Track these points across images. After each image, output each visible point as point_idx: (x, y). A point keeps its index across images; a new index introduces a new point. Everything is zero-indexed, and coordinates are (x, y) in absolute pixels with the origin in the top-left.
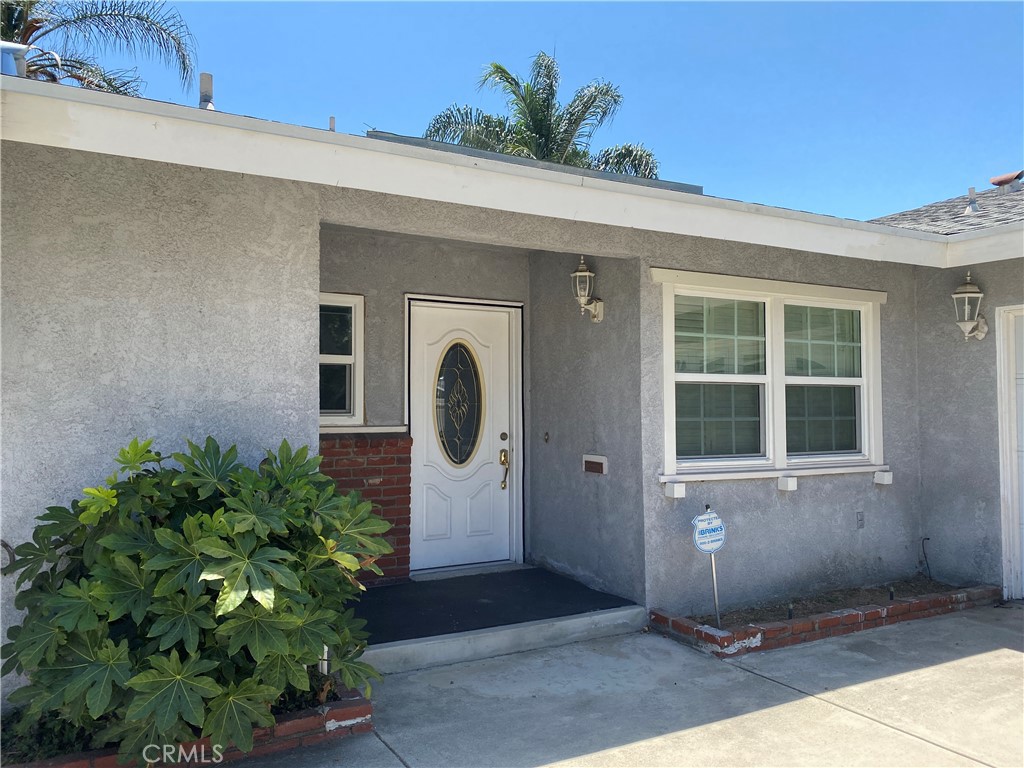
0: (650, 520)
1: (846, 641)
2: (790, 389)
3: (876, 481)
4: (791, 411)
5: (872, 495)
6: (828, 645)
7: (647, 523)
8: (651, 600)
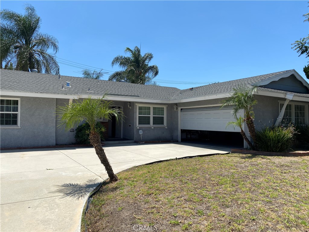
0: (135, 131)
2: (153, 117)
4: (153, 119)
5: (164, 130)
7: (134, 131)
8: (135, 140)
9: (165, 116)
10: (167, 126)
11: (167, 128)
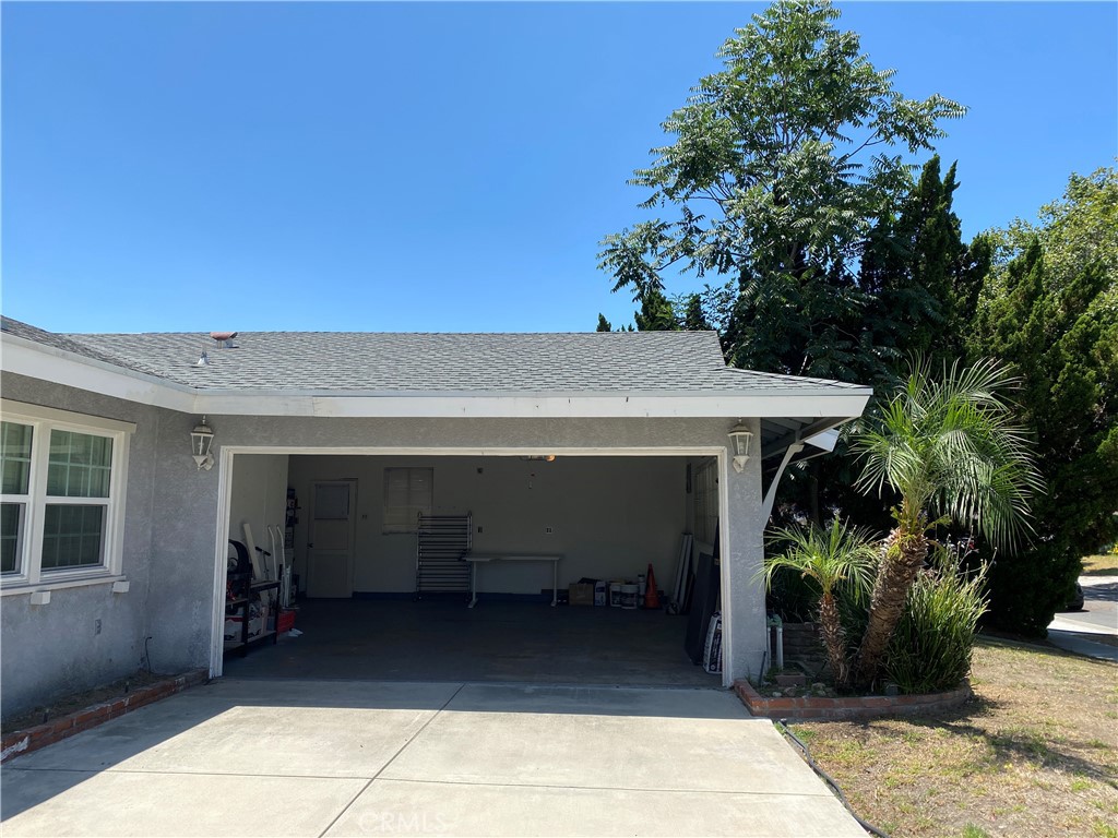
1: (100, 730)
2: (49, 508)
3: (114, 590)
5: (109, 603)
6: (86, 736)
9: (115, 504)
10: (126, 575)
11: (124, 587)
